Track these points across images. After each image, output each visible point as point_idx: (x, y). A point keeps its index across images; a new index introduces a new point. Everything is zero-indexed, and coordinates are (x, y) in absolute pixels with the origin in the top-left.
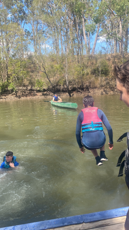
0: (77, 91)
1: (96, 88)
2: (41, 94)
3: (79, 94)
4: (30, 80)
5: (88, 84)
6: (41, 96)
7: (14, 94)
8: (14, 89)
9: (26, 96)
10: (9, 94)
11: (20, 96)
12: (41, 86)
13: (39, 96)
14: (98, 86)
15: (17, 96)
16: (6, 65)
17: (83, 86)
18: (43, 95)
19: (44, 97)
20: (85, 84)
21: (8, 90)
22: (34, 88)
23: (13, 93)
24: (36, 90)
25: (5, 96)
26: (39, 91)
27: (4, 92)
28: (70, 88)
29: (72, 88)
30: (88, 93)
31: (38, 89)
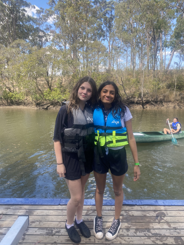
0: (151, 104)
1: (170, 102)
3: (153, 107)
5: (162, 98)
14: (173, 100)
17: (157, 99)
20: (159, 97)
28: (144, 101)
29: (146, 101)
30: (162, 106)
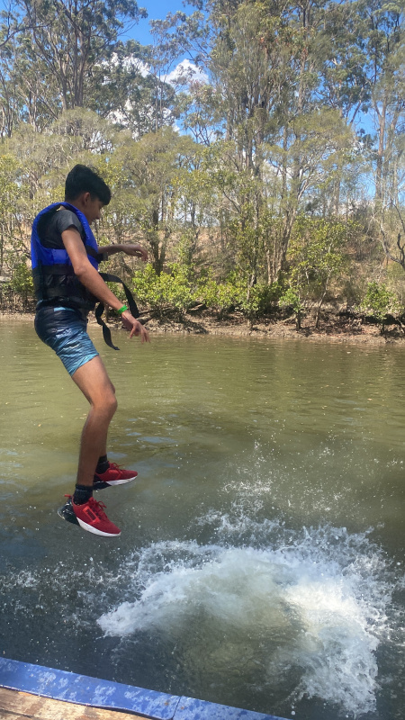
2: (375, 329)
4: (349, 284)
6: (376, 336)
7: (293, 322)
8: (295, 305)
9: (329, 332)
10: (280, 318)
11: (307, 328)
12: (382, 305)
13: (369, 337)
15: (300, 328)
16: (285, 234)
18: (383, 333)
19: (383, 340)
21: (276, 309)
22: (355, 310)
23: (291, 318)
24: (361, 317)
25: (267, 323)
26: (371, 320)
27: (266, 312)
31: (370, 313)
